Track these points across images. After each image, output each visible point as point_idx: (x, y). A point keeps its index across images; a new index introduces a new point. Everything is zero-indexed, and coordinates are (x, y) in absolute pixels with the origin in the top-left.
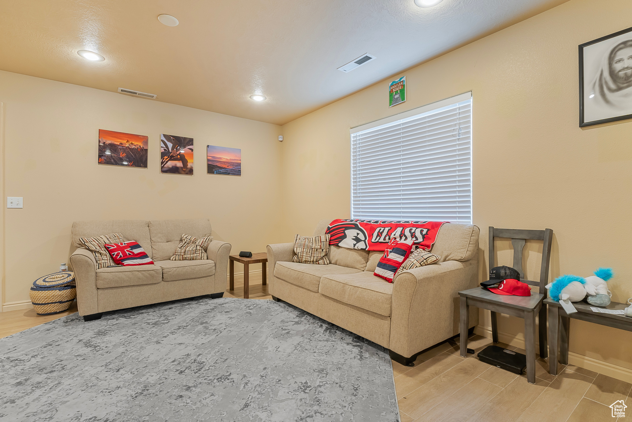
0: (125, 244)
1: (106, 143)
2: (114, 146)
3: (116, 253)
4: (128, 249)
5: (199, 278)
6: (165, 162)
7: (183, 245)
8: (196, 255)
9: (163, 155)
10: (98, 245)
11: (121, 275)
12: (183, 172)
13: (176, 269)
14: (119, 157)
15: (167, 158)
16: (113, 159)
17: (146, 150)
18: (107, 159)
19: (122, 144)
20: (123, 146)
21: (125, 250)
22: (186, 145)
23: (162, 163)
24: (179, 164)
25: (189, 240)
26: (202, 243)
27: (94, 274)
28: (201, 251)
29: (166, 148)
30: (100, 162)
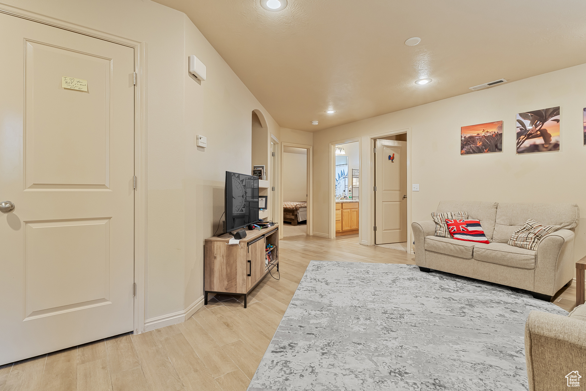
0: (463, 221)
1: (466, 137)
2: (472, 138)
3: (451, 227)
4: (463, 226)
5: (513, 267)
6: (521, 142)
7: (520, 231)
8: (525, 243)
9: (519, 135)
10: (441, 219)
11: (439, 243)
12: (544, 149)
13: (485, 251)
14: (476, 146)
15: (524, 137)
16: (472, 149)
17: (501, 135)
18: (467, 149)
19: (478, 134)
20: (479, 136)
21: (460, 226)
22: (549, 117)
23: (518, 143)
24: (539, 141)
25: (529, 226)
26: (539, 231)
27: (423, 238)
28: (533, 240)
29: (523, 127)
30: (462, 153)
